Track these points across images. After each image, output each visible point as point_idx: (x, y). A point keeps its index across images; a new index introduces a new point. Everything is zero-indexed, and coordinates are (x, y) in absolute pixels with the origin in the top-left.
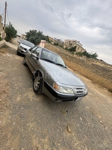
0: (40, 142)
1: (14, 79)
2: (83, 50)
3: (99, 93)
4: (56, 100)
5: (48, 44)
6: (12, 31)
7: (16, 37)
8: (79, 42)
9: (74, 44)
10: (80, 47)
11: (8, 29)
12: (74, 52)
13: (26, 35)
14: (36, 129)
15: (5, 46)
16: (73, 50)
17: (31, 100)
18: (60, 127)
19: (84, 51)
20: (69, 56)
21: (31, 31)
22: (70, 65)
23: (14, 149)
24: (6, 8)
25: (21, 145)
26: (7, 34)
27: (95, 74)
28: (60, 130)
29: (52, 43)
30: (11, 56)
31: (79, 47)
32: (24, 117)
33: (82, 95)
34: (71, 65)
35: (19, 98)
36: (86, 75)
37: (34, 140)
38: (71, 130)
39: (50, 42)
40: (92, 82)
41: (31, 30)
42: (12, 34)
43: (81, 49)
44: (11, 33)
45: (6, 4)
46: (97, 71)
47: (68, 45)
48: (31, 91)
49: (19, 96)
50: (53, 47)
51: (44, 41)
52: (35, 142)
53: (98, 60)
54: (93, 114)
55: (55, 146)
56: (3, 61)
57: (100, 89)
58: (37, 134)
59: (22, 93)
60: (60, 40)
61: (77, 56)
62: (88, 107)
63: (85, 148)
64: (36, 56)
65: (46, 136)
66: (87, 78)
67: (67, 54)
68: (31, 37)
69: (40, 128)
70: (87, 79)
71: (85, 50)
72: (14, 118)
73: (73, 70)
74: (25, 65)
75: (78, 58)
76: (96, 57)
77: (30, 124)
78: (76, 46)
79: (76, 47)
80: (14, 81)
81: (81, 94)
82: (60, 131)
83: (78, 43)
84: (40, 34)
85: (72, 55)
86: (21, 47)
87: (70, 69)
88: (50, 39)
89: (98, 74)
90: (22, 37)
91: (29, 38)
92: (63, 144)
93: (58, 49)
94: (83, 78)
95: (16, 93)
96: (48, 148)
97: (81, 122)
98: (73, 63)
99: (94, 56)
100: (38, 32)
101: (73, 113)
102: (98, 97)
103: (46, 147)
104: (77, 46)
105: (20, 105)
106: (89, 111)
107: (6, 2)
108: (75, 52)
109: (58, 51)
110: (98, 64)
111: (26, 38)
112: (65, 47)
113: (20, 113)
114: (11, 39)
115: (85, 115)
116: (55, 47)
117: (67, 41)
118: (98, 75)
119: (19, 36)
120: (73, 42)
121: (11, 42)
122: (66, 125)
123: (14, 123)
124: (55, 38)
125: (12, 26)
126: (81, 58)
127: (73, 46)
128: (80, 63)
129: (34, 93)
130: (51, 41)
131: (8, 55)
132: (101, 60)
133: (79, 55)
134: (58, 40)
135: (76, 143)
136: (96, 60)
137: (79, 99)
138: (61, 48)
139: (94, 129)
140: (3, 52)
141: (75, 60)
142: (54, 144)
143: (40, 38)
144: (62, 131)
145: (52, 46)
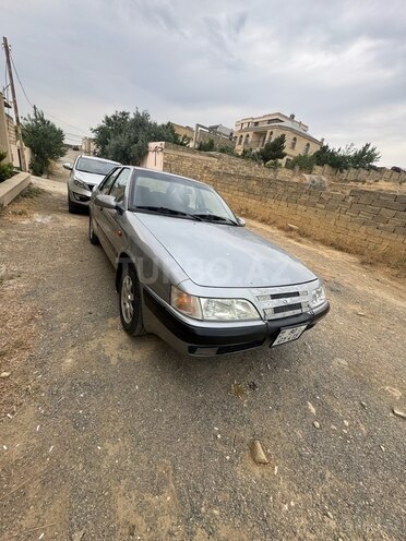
0: (142, 507)
1: (54, 297)
2: (312, 145)
3: (393, 300)
4: (192, 350)
5: (174, 153)
6: (46, 136)
7: (63, 154)
8: (293, 116)
9: (274, 131)
10: (301, 134)
11: (33, 132)
12: (280, 161)
13: (94, 140)
14: (130, 462)
15: (28, 193)
16: (272, 153)
17: (114, 361)
18: (221, 448)
19: (319, 149)
20: (259, 181)
21: (108, 120)
22: (266, 213)
23: (49, 535)
24: (8, 61)
25: (73, 521)
26: (33, 151)
27: (371, 229)
28: (223, 456)
29: (191, 145)
30: (47, 220)
31: (295, 139)
32: (86, 424)
33: (302, 318)
34: (269, 211)
35: (70, 360)
36: (333, 237)
37: (121, 502)
38: (268, 455)
39: (182, 144)
40: (363, 263)
41: (109, 116)
42: (50, 146)
43: (306, 142)
44: (45, 145)
45: (6, 47)
46: (377, 215)
47: (250, 139)
48: (114, 328)
49: (72, 351)
50: (194, 160)
51: (158, 144)
52: (124, 508)
53: (380, 170)
54: (364, 385)
55: (201, 519)
56: (21, 243)
57: (394, 283)
58: (134, 479)
59: (80, 342)
60: (217, 127)
61: (290, 172)
62: (343, 362)
63: (326, 519)
64: (114, 204)
65: (167, 482)
66: (341, 249)
67: (252, 173)
68: (113, 142)
69: (144, 457)
70: (338, 253)
71: (321, 143)
72: (52, 429)
73: (280, 228)
74: (95, 241)
75: (296, 180)
76: (371, 160)
77: (108, 445)
78: (283, 136)
79: (281, 140)
80: (54, 304)
81: (297, 316)
82: (222, 462)
83: (287, 124)
84: (141, 123)
85: (270, 175)
86: (77, 183)
87: (268, 228)
88: (182, 133)
89: (382, 225)
90: (83, 148)
91: (107, 147)
92: (234, 509)
93: (213, 161)
94: (320, 252)
95: (59, 343)
96: (174, 528)
97: (310, 420)
98: (277, 202)
99: (364, 159)
100: (132, 116)
101: (276, 390)
102: (389, 314)
103: (167, 522)
104: (287, 133)
105: (72, 385)
106: (348, 373)
107: (5, 39)
108: (282, 162)
109: (216, 168)
110: (384, 185)
111: (98, 150)
112: (239, 149)
113: (73, 411)
114: (48, 163)
115: (331, 394)
116: (201, 157)
117: (245, 126)
118: (384, 229)
119: (76, 149)
120: (270, 121)
121: (50, 175)
122: (248, 438)
123: (50, 446)
124: (198, 125)
125: (42, 119)
126: (307, 176)
127: (273, 140)
128: (304, 198)
129: (123, 337)
130: (185, 137)
131: (38, 218)
132: (396, 170)
133: (297, 168)
134: (211, 129)
135: (289, 504)
136: (372, 171)
137: (286, 335)
138: (225, 156)
139: (369, 445)
140: (20, 214)
141: (281, 190)
142: (195, 511)
143: (141, 136)
144: (231, 461)
145: (189, 155)
